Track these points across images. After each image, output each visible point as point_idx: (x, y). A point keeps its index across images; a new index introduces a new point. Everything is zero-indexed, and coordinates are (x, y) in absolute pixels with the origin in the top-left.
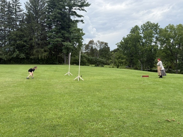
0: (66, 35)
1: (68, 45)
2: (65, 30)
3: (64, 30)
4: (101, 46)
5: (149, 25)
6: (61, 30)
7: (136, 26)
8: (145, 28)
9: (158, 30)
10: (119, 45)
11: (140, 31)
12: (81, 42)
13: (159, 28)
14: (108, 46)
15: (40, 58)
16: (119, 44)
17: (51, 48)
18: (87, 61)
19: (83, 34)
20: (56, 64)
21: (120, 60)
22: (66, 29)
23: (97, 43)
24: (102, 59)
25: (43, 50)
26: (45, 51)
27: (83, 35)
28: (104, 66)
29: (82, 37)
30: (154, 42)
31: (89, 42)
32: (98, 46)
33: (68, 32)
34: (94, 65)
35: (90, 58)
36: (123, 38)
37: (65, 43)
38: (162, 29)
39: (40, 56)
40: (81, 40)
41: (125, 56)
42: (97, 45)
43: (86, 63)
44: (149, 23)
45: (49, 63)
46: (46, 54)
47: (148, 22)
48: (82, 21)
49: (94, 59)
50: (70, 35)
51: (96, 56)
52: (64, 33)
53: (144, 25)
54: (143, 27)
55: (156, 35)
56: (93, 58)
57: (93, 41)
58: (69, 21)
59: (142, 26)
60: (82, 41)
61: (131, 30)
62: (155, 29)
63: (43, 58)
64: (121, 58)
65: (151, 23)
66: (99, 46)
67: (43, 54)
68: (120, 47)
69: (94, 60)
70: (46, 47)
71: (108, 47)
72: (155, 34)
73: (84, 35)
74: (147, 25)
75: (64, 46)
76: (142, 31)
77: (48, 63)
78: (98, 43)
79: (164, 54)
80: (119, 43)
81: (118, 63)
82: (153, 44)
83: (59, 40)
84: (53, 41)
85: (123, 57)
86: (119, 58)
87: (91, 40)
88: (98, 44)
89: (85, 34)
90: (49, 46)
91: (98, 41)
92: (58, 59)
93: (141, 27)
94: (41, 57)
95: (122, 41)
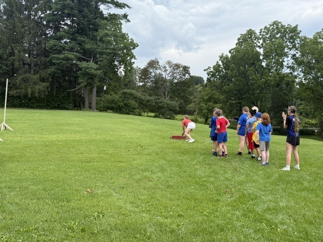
0: (88, 46)
1: (88, 68)
2: (87, 35)
3: (84, 36)
4: (174, 73)
5: (277, 28)
6: (77, 35)
7: (250, 30)
8: (268, 36)
9: (298, 41)
10: (211, 72)
11: (259, 43)
12: (131, 63)
13: (300, 35)
14: (189, 74)
15: (30, 96)
16: (212, 70)
17: (55, 73)
18: (137, 105)
19: (135, 46)
20: (67, 109)
21: (211, 104)
22: (89, 33)
23: (165, 67)
24: (172, 102)
25: (36, 77)
26: (43, 80)
27: (134, 48)
28: (176, 117)
29: (132, 51)
30: (288, 67)
31: (149, 64)
32: (168, 72)
33: (94, 38)
34: (153, 114)
35: (143, 97)
36: (221, 58)
37: (84, 64)
38: (306, 38)
39: (29, 91)
40: (131, 58)
41: (222, 97)
42: (166, 71)
43: (134, 109)
44: (277, 25)
45: (51, 106)
46: (42, 86)
47: (275, 23)
48: (125, 16)
49: (152, 100)
50: (95, 46)
51: (162, 94)
52: (83, 42)
53: (266, 28)
54: (265, 34)
55: (293, 52)
56: (152, 98)
57: (158, 62)
58: (96, 17)
59: (261, 30)
60: (133, 60)
61: (239, 39)
62: (291, 37)
63: (37, 95)
64: (213, 100)
65: (282, 26)
66: (170, 72)
67: (37, 87)
68: (213, 75)
69: (154, 104)
70: (45, 70)
71: (190, 76)
72: (290, 49)
73: (136, 48)
74: (273, 28)
75: (81, 69)
76: (261, 41)
77: (48, 105)
78: (167, 66)
79: (308, 93)
80: (212, 67)
81: (206, 111)
82: (286, 71)
83: (70, 56)
84: (59, 59)
85: (218, 98)
86: (210, 100)
87: (153, 59)
88: (168, 68)
89: (138, 46)
90: (52, 69)
91: (169, 63)
92: (71, 98)
93: (260, 32)
94: (33, 93)
95: (218, 62)
